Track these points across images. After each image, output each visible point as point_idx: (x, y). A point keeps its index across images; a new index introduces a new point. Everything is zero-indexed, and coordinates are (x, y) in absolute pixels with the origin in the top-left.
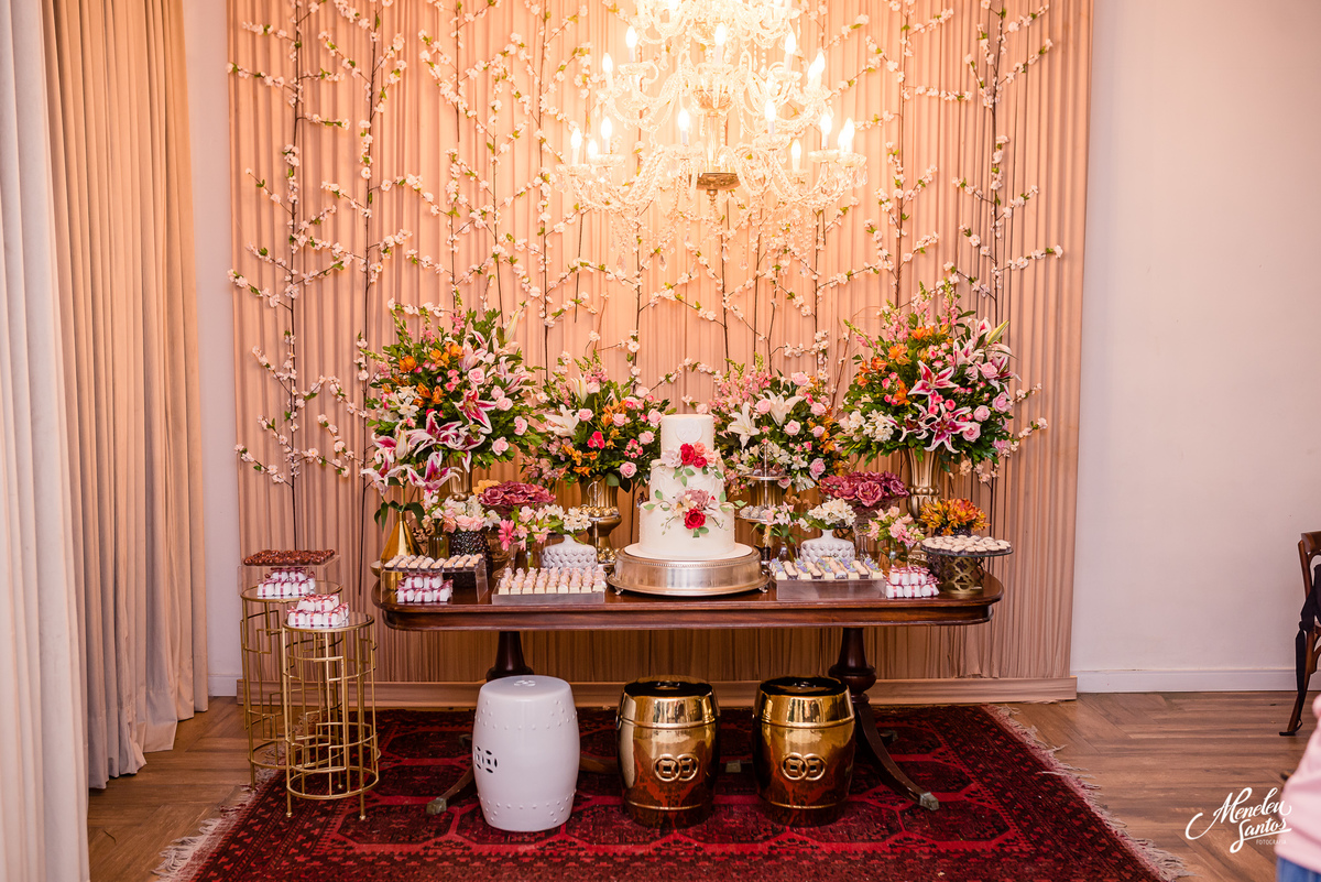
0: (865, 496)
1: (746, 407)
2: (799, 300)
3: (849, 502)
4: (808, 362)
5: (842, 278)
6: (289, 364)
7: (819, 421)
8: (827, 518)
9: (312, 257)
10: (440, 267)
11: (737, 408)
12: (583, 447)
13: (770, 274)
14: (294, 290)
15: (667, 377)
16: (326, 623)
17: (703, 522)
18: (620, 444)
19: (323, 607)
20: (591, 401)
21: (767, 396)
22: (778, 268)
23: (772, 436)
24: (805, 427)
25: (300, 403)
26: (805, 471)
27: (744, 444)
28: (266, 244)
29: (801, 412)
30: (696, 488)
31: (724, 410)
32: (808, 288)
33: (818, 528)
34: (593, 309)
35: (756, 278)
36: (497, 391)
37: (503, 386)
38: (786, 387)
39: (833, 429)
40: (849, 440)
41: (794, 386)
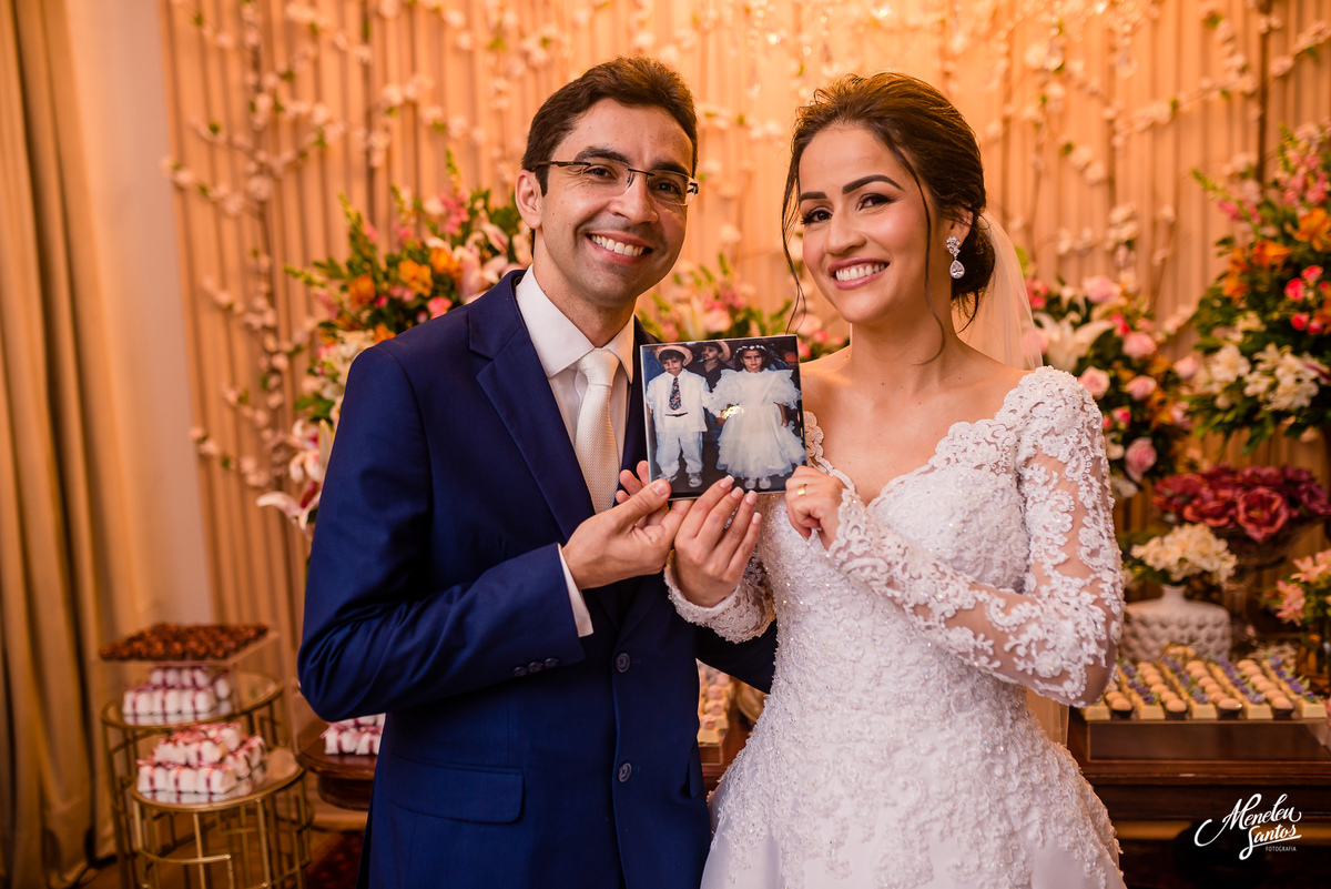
0: (1250, 520)
2: (1082, 154)
3: (1218, 533)
4: (1099, 261)
5: (1161, 110)
6: (261, 303)
7: (1141, 367)
8: (1175, 569)
9: (285, 133)
10: (480, 135)
13: (1031, 111)
14: (261, 187)
16: (202, 788)
19: (199, 755)
21: (1039, 324)
22: (1044, 100)
24: (1115, 381)
25: (281, 362)
26: (1119, 466)
28: (219, 116)
29: (1108, 352)
32: (1097, 132)
34: (729, 189)
35: (1007, 121)
38: (1073, 306)
39: (1169, 381)
40: (1206, 404)
41: (1090, 305)
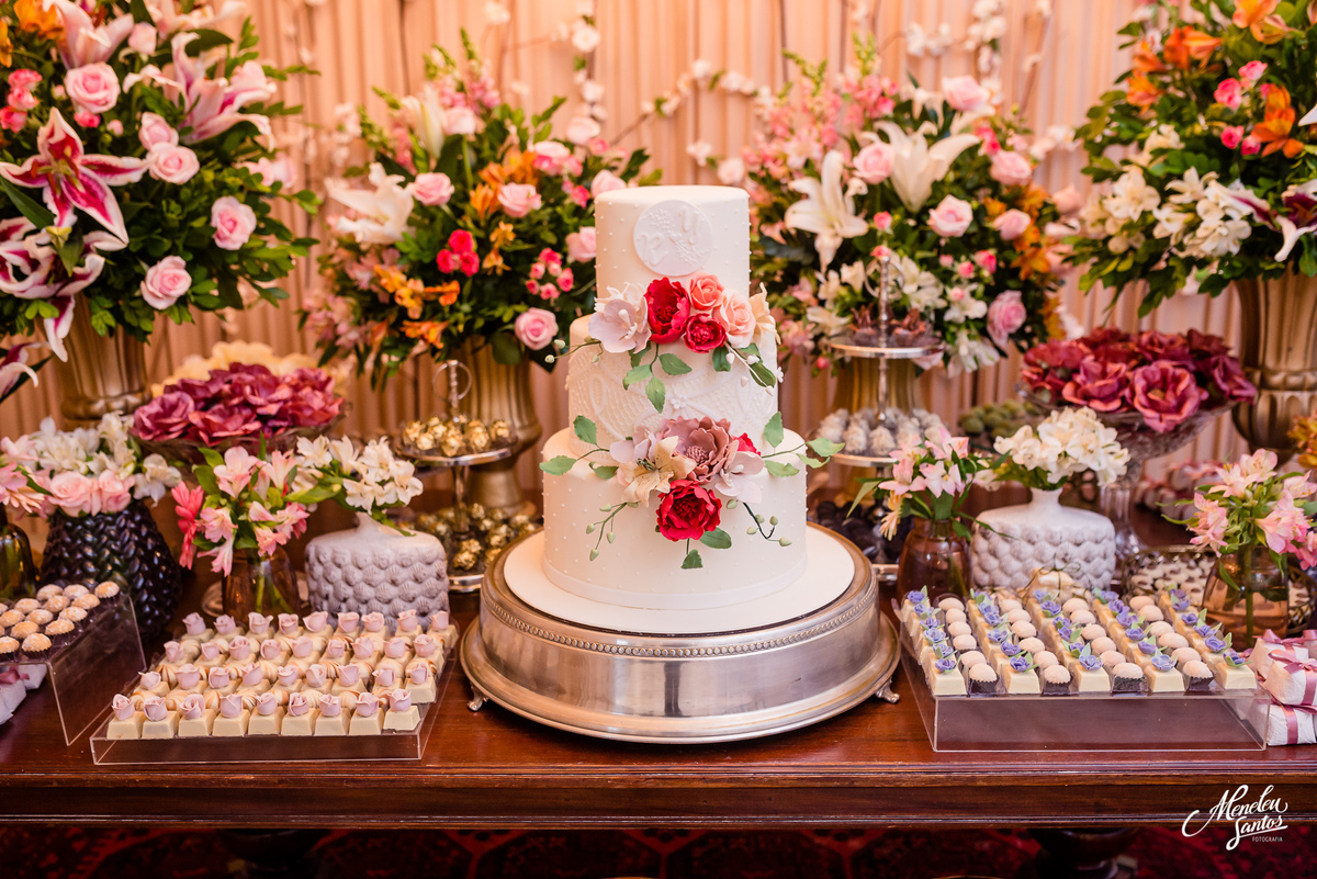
0: (1153, 405)
1: (834, 162)
3: (1105, 418)
4: (959, 63)
7: (1014, 198)
8: (1053, 468)
11: (810, 168)
12: (428, 272)
15: (659, 103)
17: (714, 520)
18: (519, 261)
20: (450, 155)
21: (884, 137)
23: (899, 239)
24: (979, 214)
26: (981, 328)
27: (827, 258)
29: (972, 177)
30: (693, 415)
31: (777, 171)
33: (1021, 486)
36: (152, 126)
37: (175, 117)
38: (926, 115)
39: (1047, 213)
40: (1097, 249)
41: (950, 111)
